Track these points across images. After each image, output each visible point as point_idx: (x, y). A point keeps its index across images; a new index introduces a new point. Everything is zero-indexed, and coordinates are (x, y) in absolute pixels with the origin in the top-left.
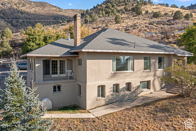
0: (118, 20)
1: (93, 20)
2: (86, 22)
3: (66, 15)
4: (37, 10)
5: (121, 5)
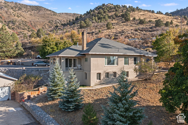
0: (109, 26)
1: (88, 26)
2: (81, 27)
3: (60, 18)
4: (32, 13)
5: (112, 11)
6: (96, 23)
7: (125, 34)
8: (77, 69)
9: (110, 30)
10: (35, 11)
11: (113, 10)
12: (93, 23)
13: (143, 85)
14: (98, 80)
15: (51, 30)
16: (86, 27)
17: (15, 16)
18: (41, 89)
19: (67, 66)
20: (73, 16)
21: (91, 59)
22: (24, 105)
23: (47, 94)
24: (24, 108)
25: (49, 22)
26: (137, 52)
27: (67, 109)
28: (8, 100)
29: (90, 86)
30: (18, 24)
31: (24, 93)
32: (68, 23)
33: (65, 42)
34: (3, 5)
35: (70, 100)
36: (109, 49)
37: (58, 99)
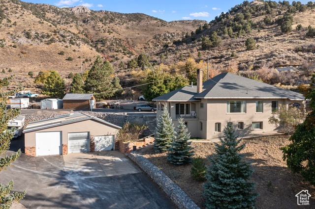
0: (250, 45)
1: (215, 45)
2: (204, 47)
3: (172, 30)
4: (129, 26)
5: (260, 14)
6: (230, 39)
7: (274, 59)
8: (190, 117)
9: (250, 52)
10: (134, 22)
11: (262, 11)
12: (224, 38)
13: (279, 141)
14: (217, 133)
15: (157, 52)
16: (212, 47)
17: (105, 32)
18: (147, 139)
19: (177, 113)
20: (193, 25)
21: (208, 104)
22: (130, 156)
23: (154, 145)
24: (130, 159)
25: (155, 38)
26: (278, 95)
27: (176, 162)
28: (112, 150)
29: (205, 138)
30: (109, 44)
31: (129, 143)
32: (184, 39)
33: (177, 78)
34: (89, 17)
35: (178, 152)
36: (233, 91)
37: (166, 151)
